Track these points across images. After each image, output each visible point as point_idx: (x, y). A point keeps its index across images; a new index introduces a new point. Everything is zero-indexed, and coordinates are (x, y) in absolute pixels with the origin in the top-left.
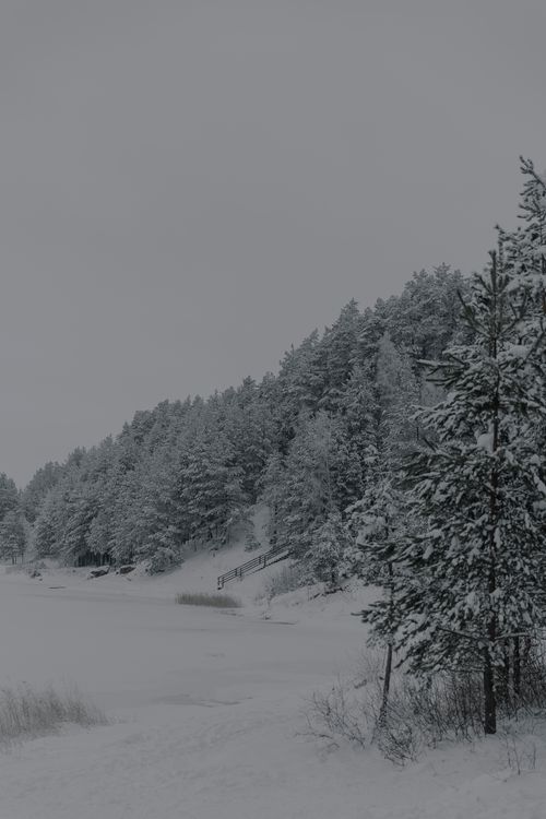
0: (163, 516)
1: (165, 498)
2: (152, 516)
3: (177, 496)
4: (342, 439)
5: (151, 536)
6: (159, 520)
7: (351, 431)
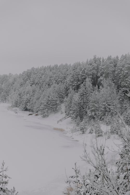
0: (45, 107)
1: (45, 104)
2: (43, 107)
3: (47, 103)
4: (80, 98)
5: (43, 111)
6: (44, 108)
7: (81, 96)
